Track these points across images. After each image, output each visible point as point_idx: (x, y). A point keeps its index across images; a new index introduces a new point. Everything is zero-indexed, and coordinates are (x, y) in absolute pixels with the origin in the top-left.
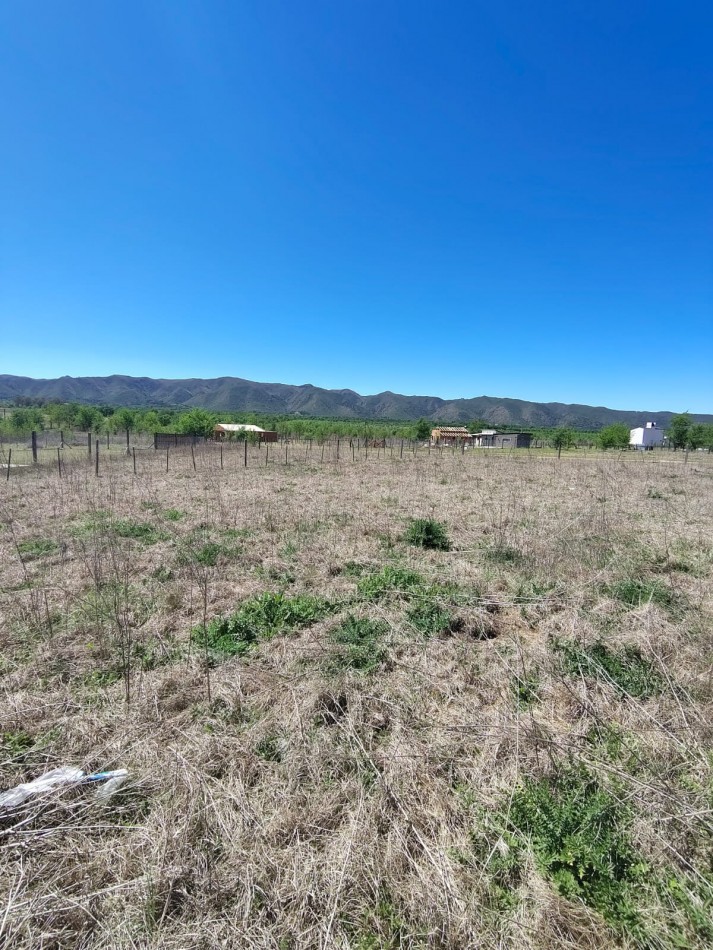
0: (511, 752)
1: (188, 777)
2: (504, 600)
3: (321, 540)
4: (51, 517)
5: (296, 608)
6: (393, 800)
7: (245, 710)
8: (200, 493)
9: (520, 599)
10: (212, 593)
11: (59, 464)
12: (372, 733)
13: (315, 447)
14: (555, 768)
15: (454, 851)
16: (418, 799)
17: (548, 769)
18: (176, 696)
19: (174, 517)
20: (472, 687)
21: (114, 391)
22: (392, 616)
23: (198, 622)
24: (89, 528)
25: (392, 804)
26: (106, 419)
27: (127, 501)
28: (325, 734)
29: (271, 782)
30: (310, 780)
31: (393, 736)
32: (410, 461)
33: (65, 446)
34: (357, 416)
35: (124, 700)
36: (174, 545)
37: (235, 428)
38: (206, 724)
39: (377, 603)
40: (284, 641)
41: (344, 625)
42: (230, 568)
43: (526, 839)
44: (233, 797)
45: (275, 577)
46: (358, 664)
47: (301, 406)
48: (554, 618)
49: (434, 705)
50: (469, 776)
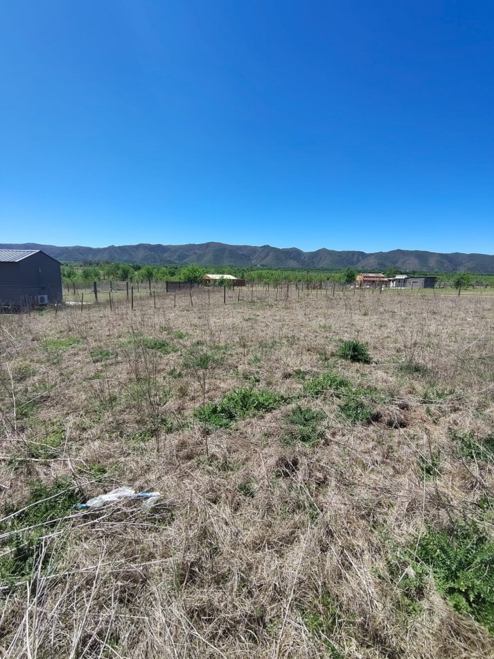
0: (417, 508)
1: (196, 501)
2: (413, 401)
3: (278, 354)
4: (108, 336)
5: (261, 399)
6: (330, 530)
7: (230, 463)
8: (196, 321)
9: (426, 400)
10: (207, 387)
11: (110, 302)
12: (314, 486)
13: (271, 289)
14: (452, 522)
15: (375, 570)
16: (348, 533)
17: (446, 522)
18: (186, 451)
19: (181, 337)
20: (388, 461)
21: (141, 254)
22: (328, 409)
23: (198, 405)
24: (130, 342)
25: (330, 533)
26: (136, 273)
27: (152, 326)
28: (283, 483)
29: (247, 510)
30: (274, 511)
31: (329, 489)
32: (340, 299)
33: (113, 291)
34: (300, 267)
35: (155, 450)
36: (181, 355)
37: (217, 277)
38: (206, 469)
39: (317, 398)
40: (253, 421)
41: (294, 412)
42: (217, 371)
43: (429, 569)
44: (224, 516)
45: (246, 378)
46: (304, 439)
47: (262, 260)
48: (453, 416)
49: (359, 471)
50: (385, 521)
